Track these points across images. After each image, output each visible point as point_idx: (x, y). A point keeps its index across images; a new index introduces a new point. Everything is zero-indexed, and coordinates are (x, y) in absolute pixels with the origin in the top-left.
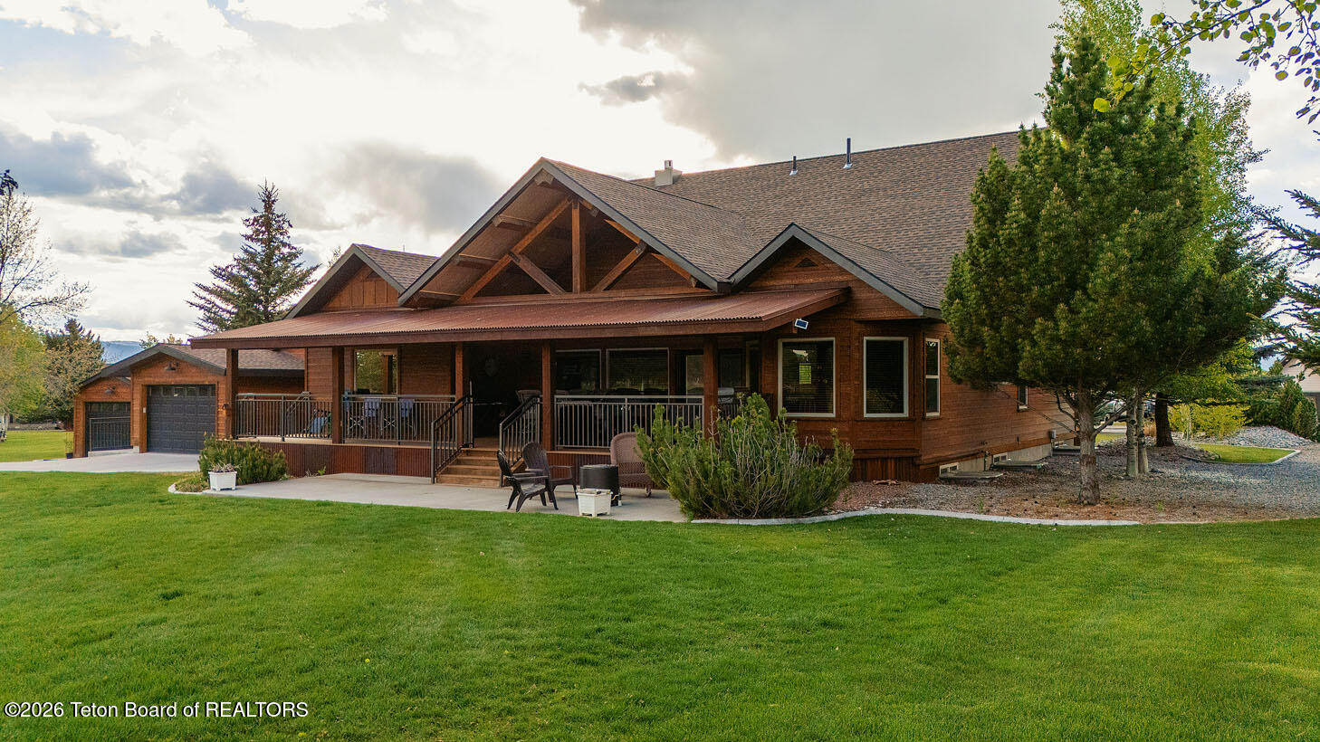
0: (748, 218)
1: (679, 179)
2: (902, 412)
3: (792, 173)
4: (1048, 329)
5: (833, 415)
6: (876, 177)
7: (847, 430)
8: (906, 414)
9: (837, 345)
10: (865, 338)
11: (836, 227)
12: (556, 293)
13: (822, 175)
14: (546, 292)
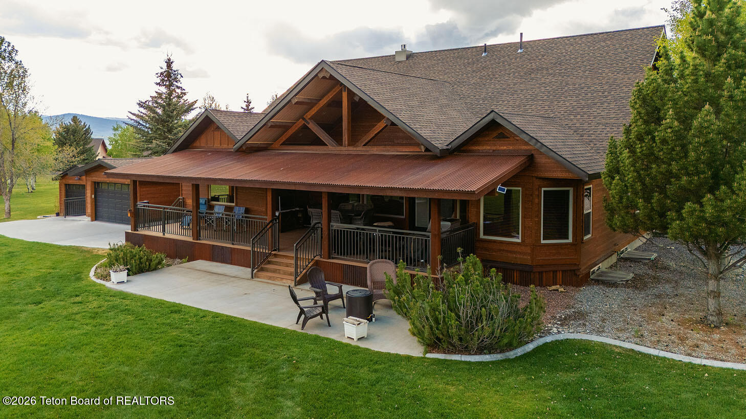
0: (455, 86)
1: (410, 56)
2: (568, 239)
3: (483, 55)
4: (696, 211)
5: (519, 241)
6: (540, 60)
7: (529, 252)
8: (570, 240)
9: (522, 192)
10: (543, 189)
11: (516, 96)
12: (333, 146)
13: (504, 57)
14: (325, 145)
